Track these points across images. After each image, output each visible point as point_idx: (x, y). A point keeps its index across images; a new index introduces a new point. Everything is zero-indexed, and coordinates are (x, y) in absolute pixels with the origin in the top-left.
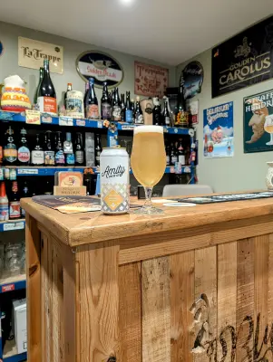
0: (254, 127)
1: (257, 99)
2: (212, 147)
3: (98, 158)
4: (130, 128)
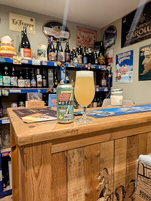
0: (145, 65)
2: (120, 77)
3: (56, 83)
4: (72, 66)
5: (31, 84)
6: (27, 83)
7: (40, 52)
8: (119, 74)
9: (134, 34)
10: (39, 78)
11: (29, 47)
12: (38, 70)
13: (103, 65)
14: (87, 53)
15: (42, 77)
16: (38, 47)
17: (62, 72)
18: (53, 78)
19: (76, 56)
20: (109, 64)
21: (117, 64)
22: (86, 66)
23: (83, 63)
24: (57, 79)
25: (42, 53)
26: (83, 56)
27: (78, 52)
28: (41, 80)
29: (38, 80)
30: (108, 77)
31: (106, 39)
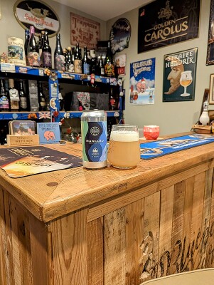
0: (171, 81)
1: (175, 57)
2: (136, 96)
3: (42, 104)
4: (68, 77)
7: (13, 50)
8: (135, 91)
9: (157, 34)
10: (14, 95)
12: (11, 81)
13: (112, 77)
14: (88, 57)
15: (19, 93)
17: (52, 85)
18: (37, 95)
19: (72, 62)
20: (120, 76)
21: (131, 76)
22: (89, 78)
23: (83, 73)
24: (44, 96)
25: (17, 52)
26: (83, 61)
27: (75, 56)
28: (18, 98)
29: (11, 98)
30: (119, 96)
31: (114, 38)
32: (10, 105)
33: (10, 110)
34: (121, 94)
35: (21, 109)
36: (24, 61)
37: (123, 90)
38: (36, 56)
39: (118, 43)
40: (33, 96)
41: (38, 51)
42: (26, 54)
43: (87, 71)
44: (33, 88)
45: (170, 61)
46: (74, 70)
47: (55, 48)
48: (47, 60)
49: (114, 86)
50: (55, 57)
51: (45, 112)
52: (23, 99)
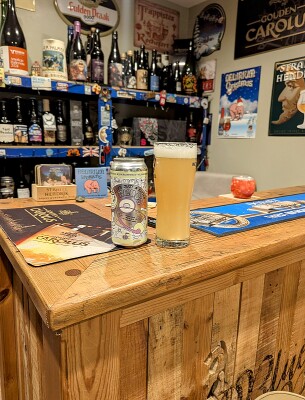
0: (284, 104)
1: (293, 67)
2: (229, 124)
3: (88, 135)
4: (127, 96)
5: (29, 136)
6: (18, 132)
7: (49, 58)
8: (226, 117)
9: (265, 29)
10: (49, 121)
11: (22, 44)
12: (46, 102)
13: (193, 95)
14: (158, 64)
15: (56, 119)
16: (45, 44)
17: (102, 108)
18: (80, 123)
19: (134, 73)
20: (206, 93)
21: (222, 94)
22: (157, 97)
23: (149, 89)
24: (90, 124)
25: (55, 60)
26: (150, 71)
27: (139, 63)
28: (54, 127)
29: (45, 126)
30: (202, 124)
31: (200, 35)
32: (43, 137)
33: (43, 143)
34: (206, 121)
35: (58, 142)
36: (65, 74)
37: (208, 114)
38: (81, 65)
39: (205, 42)
40: (76, 124)
41: (84, 58)
42: (68, 62)
43: (155, 86)
44: (76, 111)
45: (284, 73)
46: (136, 85)
47: (109, 54)
48: (98, 70)
49: (194, 109)
50: (109, 66)
51: (91, 147)
52: (61, 128)
